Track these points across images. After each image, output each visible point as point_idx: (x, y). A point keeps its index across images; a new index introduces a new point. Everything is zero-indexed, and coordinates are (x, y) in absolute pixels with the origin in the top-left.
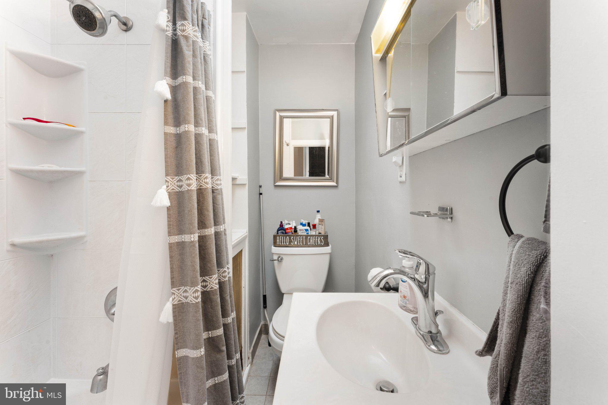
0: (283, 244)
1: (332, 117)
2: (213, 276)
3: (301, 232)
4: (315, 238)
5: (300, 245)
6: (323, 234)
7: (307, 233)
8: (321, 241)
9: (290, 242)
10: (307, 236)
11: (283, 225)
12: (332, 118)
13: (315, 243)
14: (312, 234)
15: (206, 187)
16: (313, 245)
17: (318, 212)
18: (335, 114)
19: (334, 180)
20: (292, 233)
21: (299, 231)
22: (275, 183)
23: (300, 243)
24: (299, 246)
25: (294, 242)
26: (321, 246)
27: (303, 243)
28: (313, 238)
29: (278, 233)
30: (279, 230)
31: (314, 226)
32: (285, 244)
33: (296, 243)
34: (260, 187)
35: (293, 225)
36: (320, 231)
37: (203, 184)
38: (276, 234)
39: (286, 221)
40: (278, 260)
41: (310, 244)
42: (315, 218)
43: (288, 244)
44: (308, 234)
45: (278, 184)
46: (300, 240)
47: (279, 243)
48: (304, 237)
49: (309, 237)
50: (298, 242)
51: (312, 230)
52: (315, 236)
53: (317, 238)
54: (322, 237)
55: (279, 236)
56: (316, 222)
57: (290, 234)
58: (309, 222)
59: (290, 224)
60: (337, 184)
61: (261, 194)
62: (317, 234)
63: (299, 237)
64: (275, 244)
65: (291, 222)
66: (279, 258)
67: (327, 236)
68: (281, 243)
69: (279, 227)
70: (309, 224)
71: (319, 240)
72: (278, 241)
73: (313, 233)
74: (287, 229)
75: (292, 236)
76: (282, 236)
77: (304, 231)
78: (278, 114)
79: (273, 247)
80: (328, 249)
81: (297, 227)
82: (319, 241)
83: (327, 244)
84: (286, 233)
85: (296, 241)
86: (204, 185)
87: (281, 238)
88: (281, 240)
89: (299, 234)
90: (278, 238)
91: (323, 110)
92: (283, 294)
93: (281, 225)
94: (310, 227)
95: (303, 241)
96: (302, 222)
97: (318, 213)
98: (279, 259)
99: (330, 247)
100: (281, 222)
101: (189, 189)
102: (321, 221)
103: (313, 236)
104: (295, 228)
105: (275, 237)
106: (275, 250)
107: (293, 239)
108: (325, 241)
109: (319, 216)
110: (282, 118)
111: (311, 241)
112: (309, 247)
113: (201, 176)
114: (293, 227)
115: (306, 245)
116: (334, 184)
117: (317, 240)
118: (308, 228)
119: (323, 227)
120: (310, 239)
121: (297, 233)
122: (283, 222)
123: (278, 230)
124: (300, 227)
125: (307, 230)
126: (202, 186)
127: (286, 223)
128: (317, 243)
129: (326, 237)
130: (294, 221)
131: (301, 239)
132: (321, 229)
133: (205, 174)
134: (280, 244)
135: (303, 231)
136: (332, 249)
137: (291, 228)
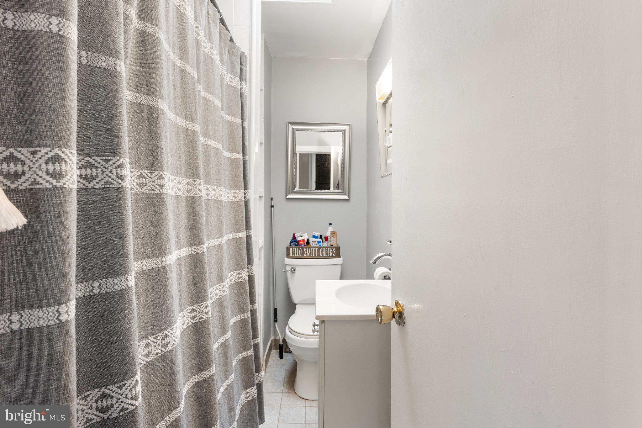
0: (296, 255)
1: (345, 130)
2: (126, 382)
3: (313, 244)
4: (327, 250)
5: (313, 256)
6: (335, 246)
7: (319, 245)
8: (333, 253)
9: (303, 253)
10: (319, 248)
11: (295, 238)
12: (344, 132)
13: (327, 255)
14: (324, 246)
15: (120, 186)
16: (325, 256)
17: (330, 224)
18: (347, 128)
19: (346, 193)
20: (305, 245)
21: (311, 243)
22: (286, 195)
23: (312, 254)
24: (312, 258)
25: (307, 253)
26: (333, 257)
27: (315, 254)
28: (325, 250)
29: (291, 245)
30: (293, 242)
31: (326, 239)
32: (298, 255)
33: (308, 255)
34: (272, 199)
35: (305, 237)
36: (332, 243)
37: (113, 179)
38: (289, 246)
39: (298, 233)
40: (291, 271)
41: (322, 255)
42: (327, 231)
43: (300, 255)
44: (321, 245)
45: (289, 196)
46: (312, 252)
47: (292, 254)
48: (317, 249)
49: (321, 249)
50: (310, 253)
51: (324, 242)
52: (328, 247)
53: (330, 250)
54: (334, 249)
55: (292, 248)
56: (328, 234)
57: (303, 246)
58: (321, 234)
59: (302, 236)
60: (348, 197)
61: (272, 206)
62: (329, 246)
63: (311, 249)
64: (288, 256)
65: (303, 235)
66: (292, 268)
67: (339, 247)
68: (294, 254)
69: (292, 239)
70: (321, 237)
71: (331, 251)
72: (291, 252)
73: (325, 244)
74: (300, 241)
75: (305, 248)
76: (295, 248)
77: (317, 243)
78: (290, 127)
79: (286, 259)
80: (339, 261)
81: (310, 240)
82: (331, 253)
83: (338, 256)
84: (299, 245)
85: (308, 253)
86: (115, 181)
87: (294, 250)
88: (294, 252)
89: (312, 246)
90: (291, 249)
91: (335, 124)
92: (296, 304)
93: (294, 237)
94: (322, 239)
95: (315, 252)
96: (314, 235)
97: (331, 226)
98: (293, 270)
99: (341, 258)
100: (294, 235)
101: (58, 185)
102: (333, 233)
103: (325, 247)
104: (308, 240)
105: (288, 249)
106: (288, 261)
107: (306, 251)
108: (336, 252)
109: (331, 229)
110: (294, 131)
111: (323, 252)
112: (321, 258)
113: (108, 161)
114: (306, 240)
115: (319, 257)
116: (345, 197)
117: (329, 252)
118: (320, 240)
119: (335, 239)
120: (322, 251)
121: (310, 245)
122: (296, 235)
123: (291, 243)
124: (312, 240)
125: (319, 242)
126: (110, 182)
127: (298, 235)
128: (329, 255)
129: (338, 249)
130: (306, 234)
131: (314, 251)
132: (332, 241)
133: (118, 158)
134: (293, 256)
135: (315, 243)
136: (343, 260)
137: (303, 240)
